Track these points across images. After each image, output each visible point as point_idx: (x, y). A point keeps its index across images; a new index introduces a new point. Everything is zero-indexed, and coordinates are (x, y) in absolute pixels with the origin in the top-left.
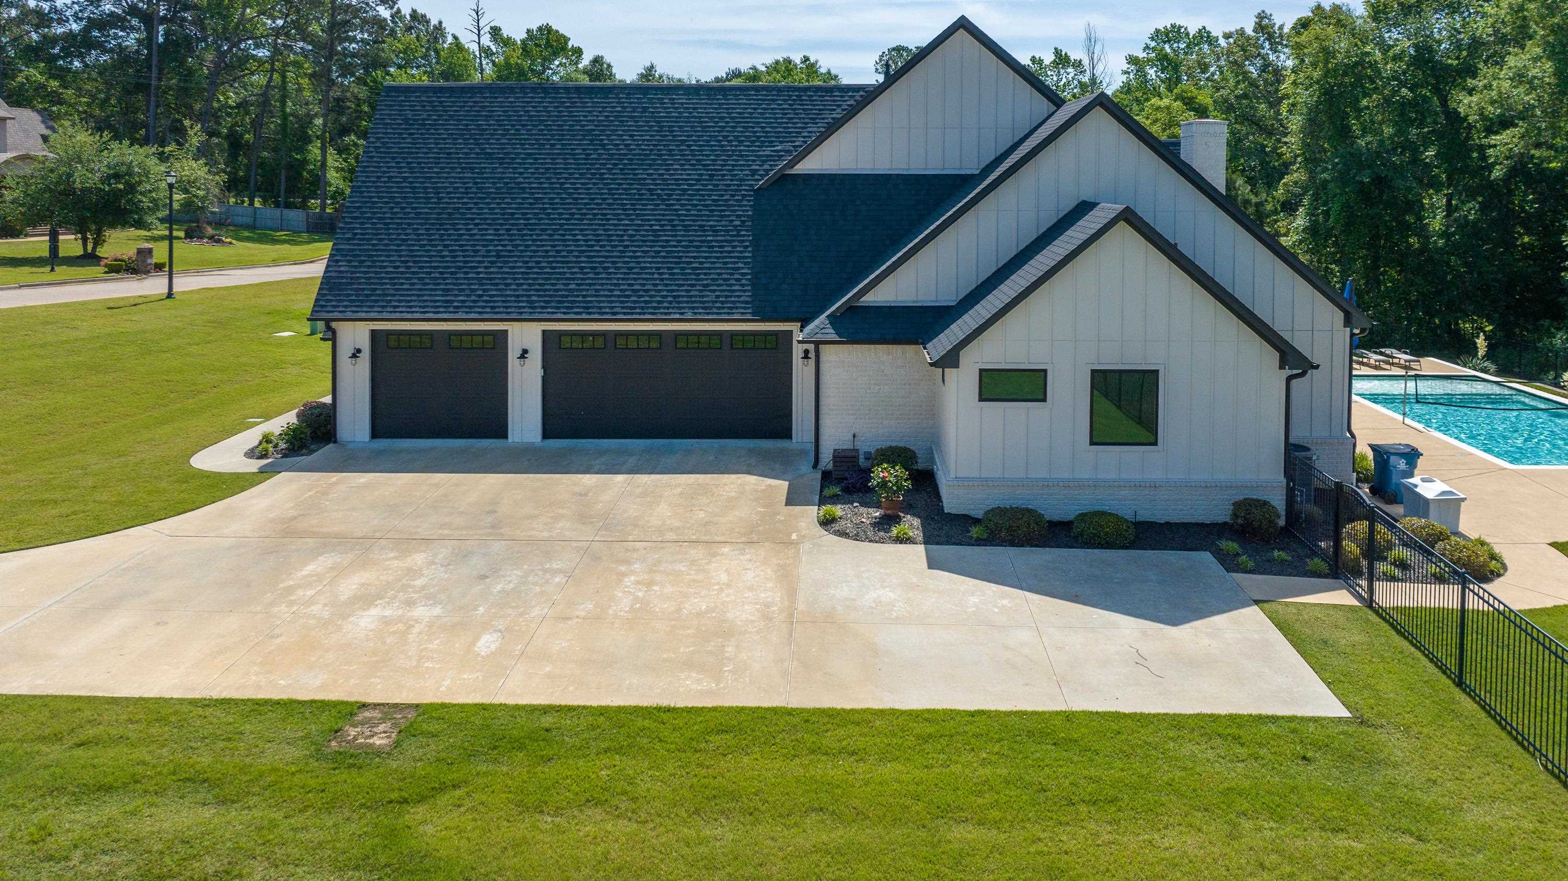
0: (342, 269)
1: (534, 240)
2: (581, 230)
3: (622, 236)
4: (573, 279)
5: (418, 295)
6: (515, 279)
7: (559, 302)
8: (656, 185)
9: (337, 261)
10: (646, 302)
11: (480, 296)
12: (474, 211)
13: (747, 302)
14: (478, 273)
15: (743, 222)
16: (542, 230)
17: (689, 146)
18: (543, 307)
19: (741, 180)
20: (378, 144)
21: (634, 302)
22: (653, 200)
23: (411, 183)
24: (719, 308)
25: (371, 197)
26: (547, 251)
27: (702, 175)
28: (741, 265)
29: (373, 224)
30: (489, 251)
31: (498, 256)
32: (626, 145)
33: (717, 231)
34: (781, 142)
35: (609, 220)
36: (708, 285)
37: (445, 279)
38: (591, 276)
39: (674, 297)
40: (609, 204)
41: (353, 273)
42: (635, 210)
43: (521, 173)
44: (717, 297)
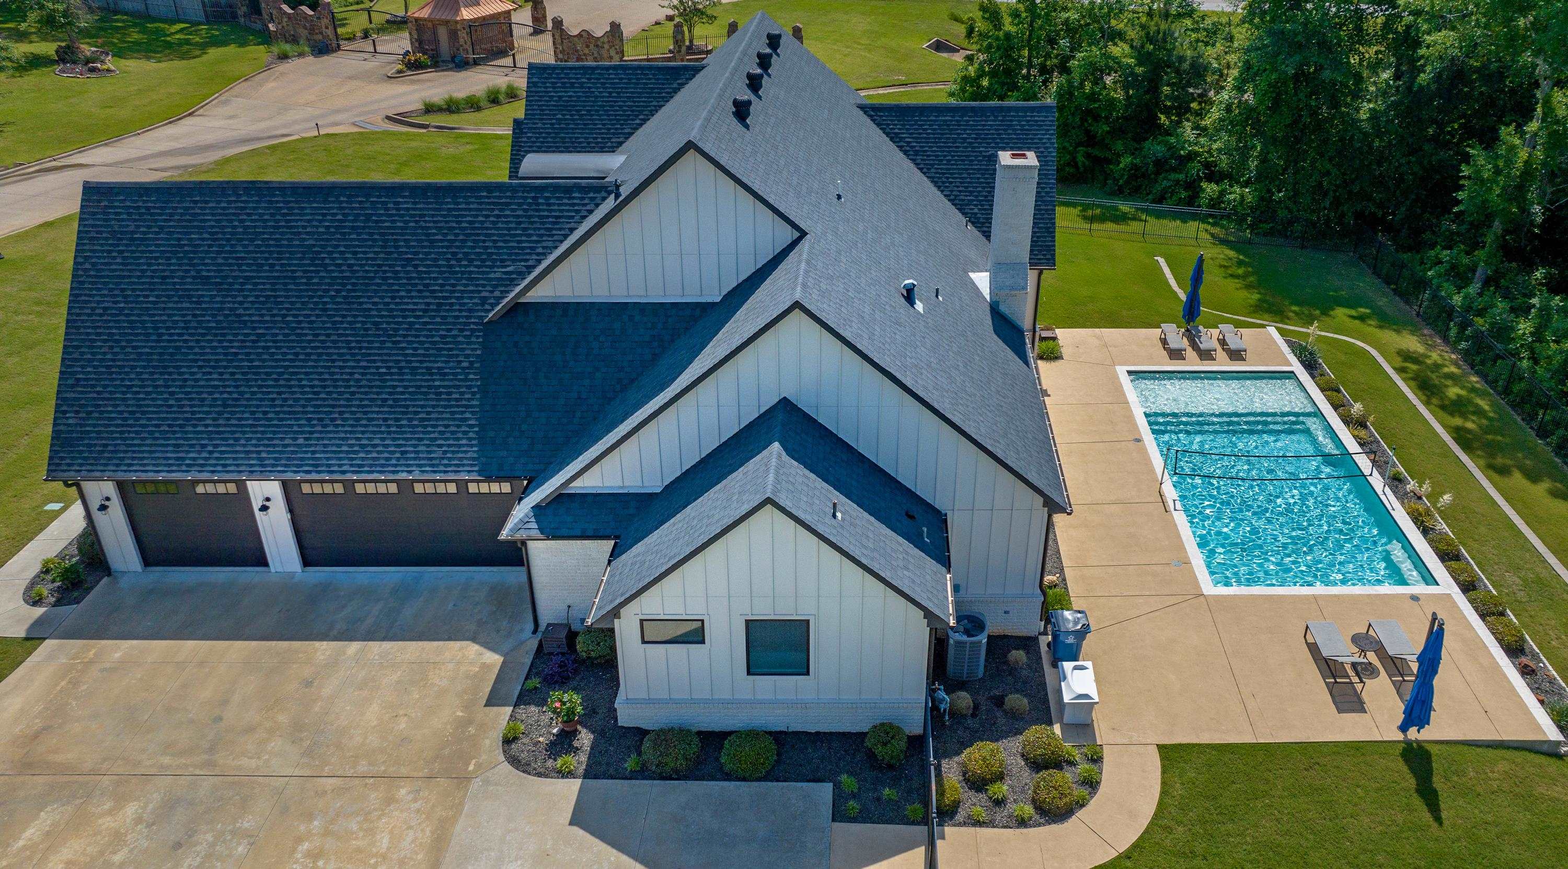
0: (70, 421)
1: (260, 386)
2: (307, 374)
3: (348, 380)
4: (302, 432)
5: (151, 452)
6: (244, 433)
7: (288, 459)
8: (382, 316)
9: (65, 412)
10: (374, 459)
11: (210, 452)
12: (197, 350)
13: (473, 459)
14: (206, 426)
15: (471, 363)
16: (266, 374)
17: (416, 266)
18: (273, 465)
19: (470, 310)
20: (87, 266)
21: (363, 459)
22: (379, 336)
23: (127, 315)
24: (446, 465)
25: (88, 334)
26: (273, 400)
27: (428, 304)
28: (468, 415)
29: (95, 367)
30: (215, 399)
31: (225, 406)
32: (350, 266)
33: (445, 374)
34: (514, 261)
35: (334, 361)
36: (436, 439)
37: (175, 432)
38: (319, 428)
39: (403, 453)
40: (334, 342)
41: (81, 425)
42: (360, 348)
43: (241, 303)
44: (445, 452)
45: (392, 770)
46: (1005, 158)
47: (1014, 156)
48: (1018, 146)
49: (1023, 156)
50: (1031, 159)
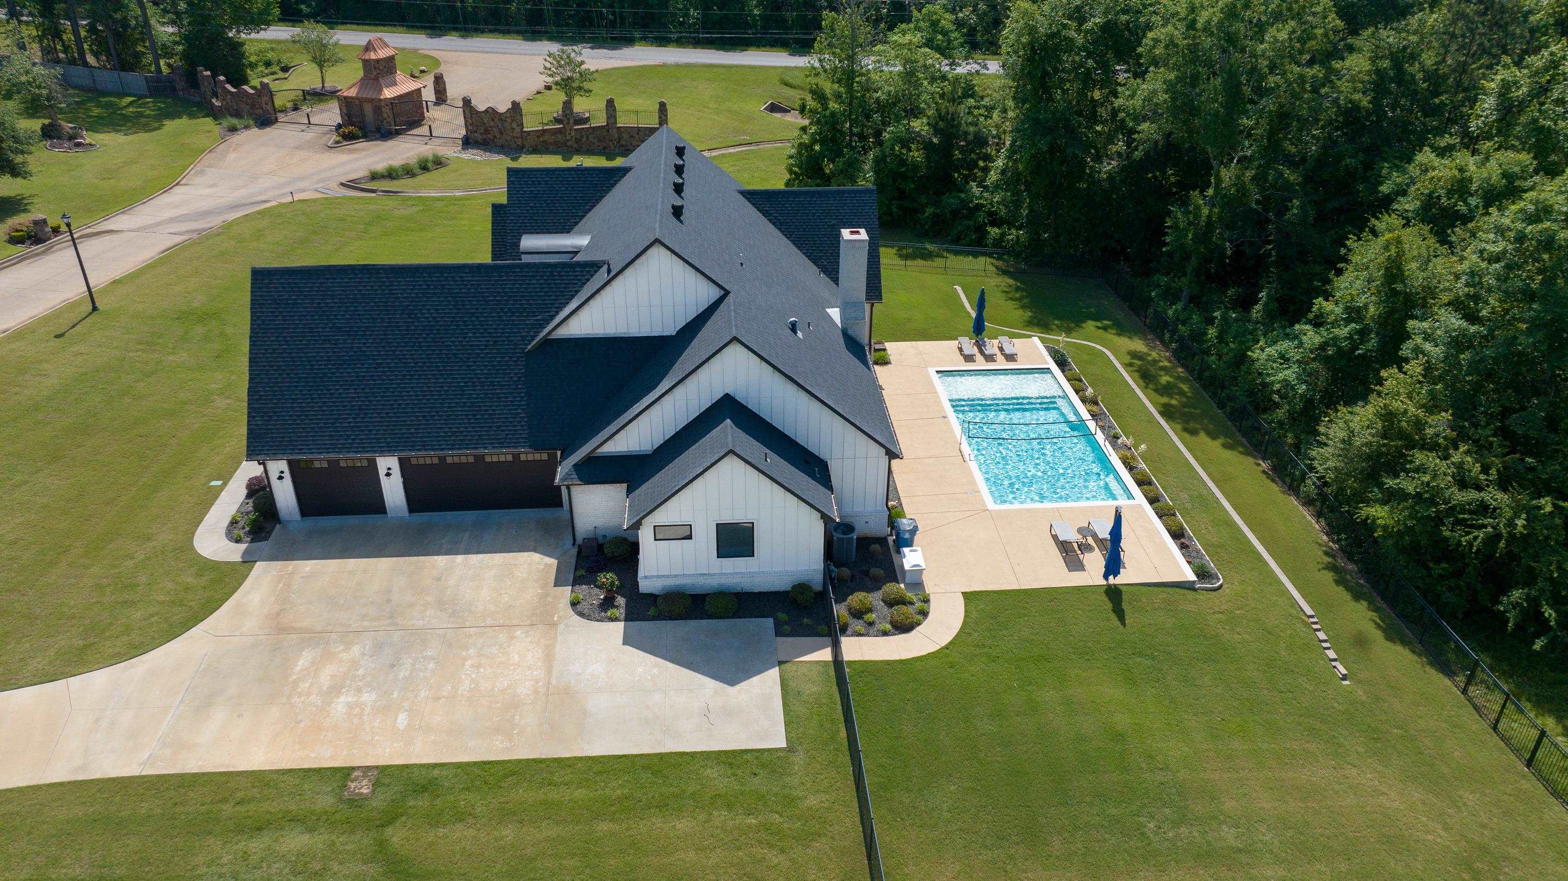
0: (259, 423)
1: (382, 397)
2: (412, 388)
3: (440, 391)
4: (412, 425)
5: (313, 441)
6: (375, 426)
7: (405, 442)
8: (458, 350)
9: (254, 417)
10: (461, 440)
11: (354, 439)
12: (338, 374)
13: (526, 438)
14: (349, 423)
15: (519, 378)
16: (386, 388)
17: (477, 317)
18: (396, 447)
19: (515, 345)
20: (259, 322)
21: (454, 440)
22: (457, 362)
23: (289, 353)
24: (508, 443)
25: (264, 366)
26: (392, 405)
27: (488, 341)
28: (519, 411)
29: (270, 387)
30: (353, 406)
31: (360, 409)
32: (434, 318)
33: (503, 385)
34: (541, 312)
35: (429, 379)
36: (500, 427)
37: (329, 427)
38: (424, 422)
39: (479, 436)
40: (428, 367)
41: (266, 425)
42: (446, 370)
43: (364, 343)
44: (507, 435)
45: (507, 622)
46: (846, 233)
47: (852, 233)
48: (853, 225)
49: (858, 232)
50: (863, 235)
